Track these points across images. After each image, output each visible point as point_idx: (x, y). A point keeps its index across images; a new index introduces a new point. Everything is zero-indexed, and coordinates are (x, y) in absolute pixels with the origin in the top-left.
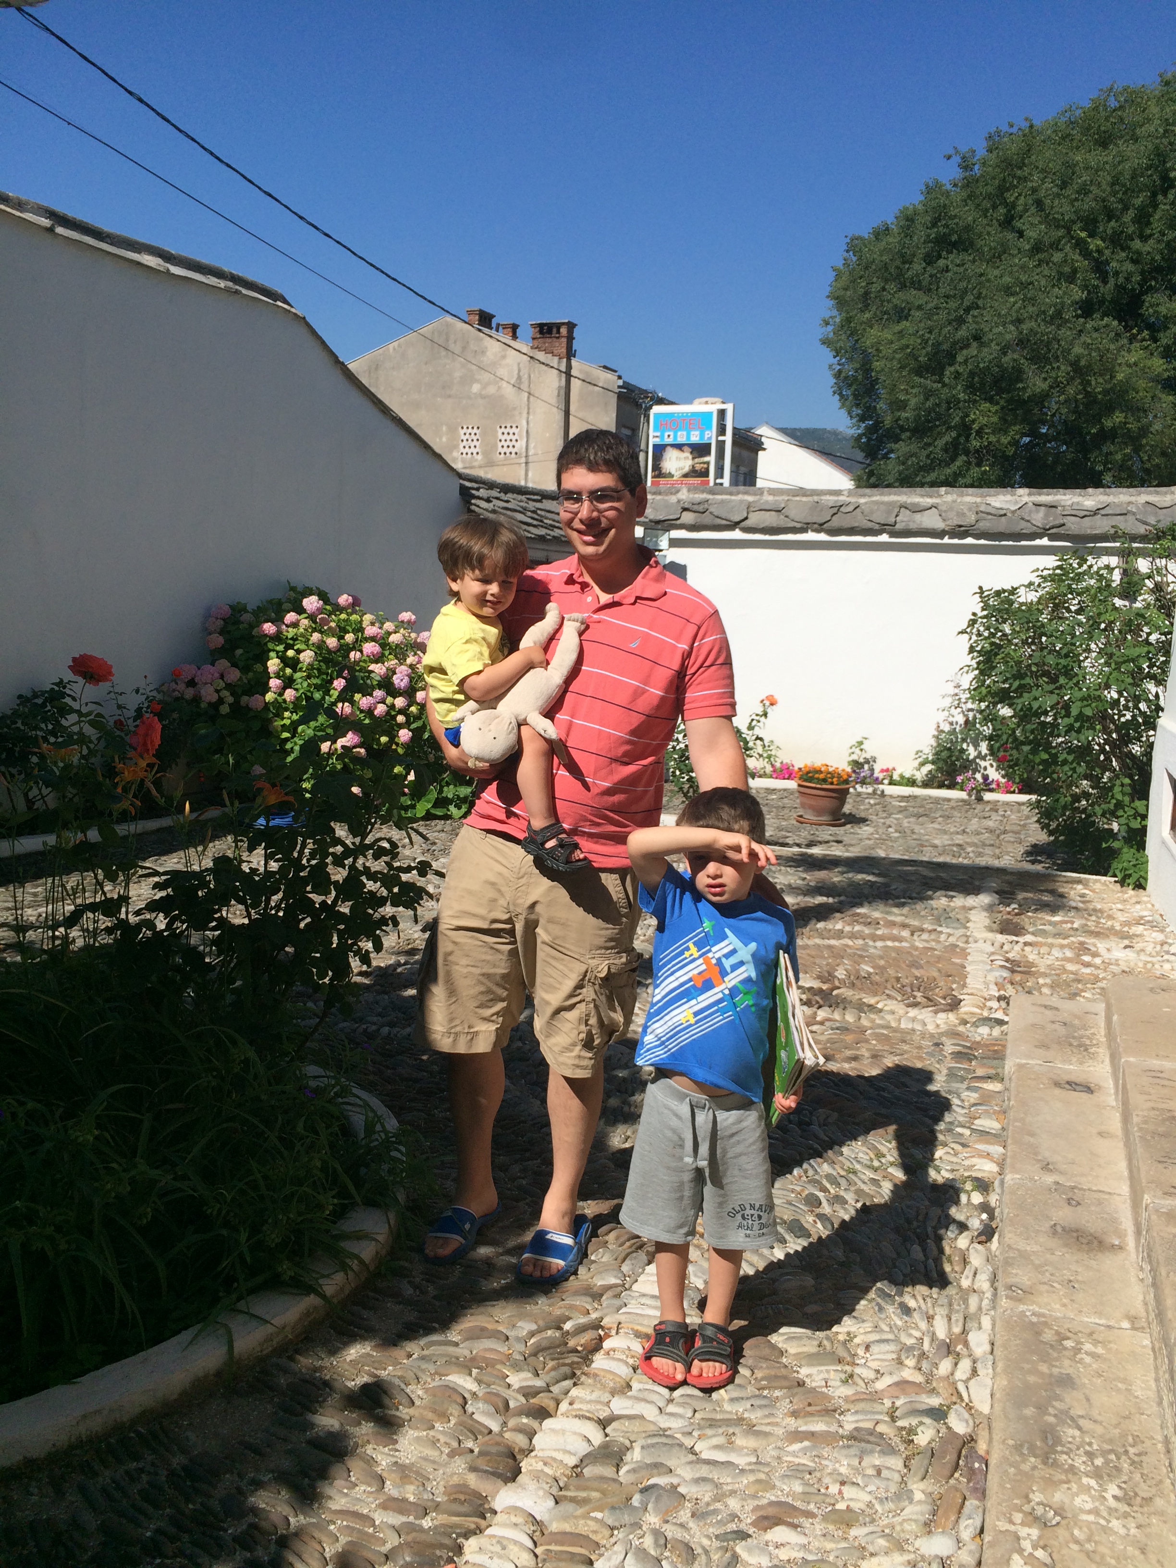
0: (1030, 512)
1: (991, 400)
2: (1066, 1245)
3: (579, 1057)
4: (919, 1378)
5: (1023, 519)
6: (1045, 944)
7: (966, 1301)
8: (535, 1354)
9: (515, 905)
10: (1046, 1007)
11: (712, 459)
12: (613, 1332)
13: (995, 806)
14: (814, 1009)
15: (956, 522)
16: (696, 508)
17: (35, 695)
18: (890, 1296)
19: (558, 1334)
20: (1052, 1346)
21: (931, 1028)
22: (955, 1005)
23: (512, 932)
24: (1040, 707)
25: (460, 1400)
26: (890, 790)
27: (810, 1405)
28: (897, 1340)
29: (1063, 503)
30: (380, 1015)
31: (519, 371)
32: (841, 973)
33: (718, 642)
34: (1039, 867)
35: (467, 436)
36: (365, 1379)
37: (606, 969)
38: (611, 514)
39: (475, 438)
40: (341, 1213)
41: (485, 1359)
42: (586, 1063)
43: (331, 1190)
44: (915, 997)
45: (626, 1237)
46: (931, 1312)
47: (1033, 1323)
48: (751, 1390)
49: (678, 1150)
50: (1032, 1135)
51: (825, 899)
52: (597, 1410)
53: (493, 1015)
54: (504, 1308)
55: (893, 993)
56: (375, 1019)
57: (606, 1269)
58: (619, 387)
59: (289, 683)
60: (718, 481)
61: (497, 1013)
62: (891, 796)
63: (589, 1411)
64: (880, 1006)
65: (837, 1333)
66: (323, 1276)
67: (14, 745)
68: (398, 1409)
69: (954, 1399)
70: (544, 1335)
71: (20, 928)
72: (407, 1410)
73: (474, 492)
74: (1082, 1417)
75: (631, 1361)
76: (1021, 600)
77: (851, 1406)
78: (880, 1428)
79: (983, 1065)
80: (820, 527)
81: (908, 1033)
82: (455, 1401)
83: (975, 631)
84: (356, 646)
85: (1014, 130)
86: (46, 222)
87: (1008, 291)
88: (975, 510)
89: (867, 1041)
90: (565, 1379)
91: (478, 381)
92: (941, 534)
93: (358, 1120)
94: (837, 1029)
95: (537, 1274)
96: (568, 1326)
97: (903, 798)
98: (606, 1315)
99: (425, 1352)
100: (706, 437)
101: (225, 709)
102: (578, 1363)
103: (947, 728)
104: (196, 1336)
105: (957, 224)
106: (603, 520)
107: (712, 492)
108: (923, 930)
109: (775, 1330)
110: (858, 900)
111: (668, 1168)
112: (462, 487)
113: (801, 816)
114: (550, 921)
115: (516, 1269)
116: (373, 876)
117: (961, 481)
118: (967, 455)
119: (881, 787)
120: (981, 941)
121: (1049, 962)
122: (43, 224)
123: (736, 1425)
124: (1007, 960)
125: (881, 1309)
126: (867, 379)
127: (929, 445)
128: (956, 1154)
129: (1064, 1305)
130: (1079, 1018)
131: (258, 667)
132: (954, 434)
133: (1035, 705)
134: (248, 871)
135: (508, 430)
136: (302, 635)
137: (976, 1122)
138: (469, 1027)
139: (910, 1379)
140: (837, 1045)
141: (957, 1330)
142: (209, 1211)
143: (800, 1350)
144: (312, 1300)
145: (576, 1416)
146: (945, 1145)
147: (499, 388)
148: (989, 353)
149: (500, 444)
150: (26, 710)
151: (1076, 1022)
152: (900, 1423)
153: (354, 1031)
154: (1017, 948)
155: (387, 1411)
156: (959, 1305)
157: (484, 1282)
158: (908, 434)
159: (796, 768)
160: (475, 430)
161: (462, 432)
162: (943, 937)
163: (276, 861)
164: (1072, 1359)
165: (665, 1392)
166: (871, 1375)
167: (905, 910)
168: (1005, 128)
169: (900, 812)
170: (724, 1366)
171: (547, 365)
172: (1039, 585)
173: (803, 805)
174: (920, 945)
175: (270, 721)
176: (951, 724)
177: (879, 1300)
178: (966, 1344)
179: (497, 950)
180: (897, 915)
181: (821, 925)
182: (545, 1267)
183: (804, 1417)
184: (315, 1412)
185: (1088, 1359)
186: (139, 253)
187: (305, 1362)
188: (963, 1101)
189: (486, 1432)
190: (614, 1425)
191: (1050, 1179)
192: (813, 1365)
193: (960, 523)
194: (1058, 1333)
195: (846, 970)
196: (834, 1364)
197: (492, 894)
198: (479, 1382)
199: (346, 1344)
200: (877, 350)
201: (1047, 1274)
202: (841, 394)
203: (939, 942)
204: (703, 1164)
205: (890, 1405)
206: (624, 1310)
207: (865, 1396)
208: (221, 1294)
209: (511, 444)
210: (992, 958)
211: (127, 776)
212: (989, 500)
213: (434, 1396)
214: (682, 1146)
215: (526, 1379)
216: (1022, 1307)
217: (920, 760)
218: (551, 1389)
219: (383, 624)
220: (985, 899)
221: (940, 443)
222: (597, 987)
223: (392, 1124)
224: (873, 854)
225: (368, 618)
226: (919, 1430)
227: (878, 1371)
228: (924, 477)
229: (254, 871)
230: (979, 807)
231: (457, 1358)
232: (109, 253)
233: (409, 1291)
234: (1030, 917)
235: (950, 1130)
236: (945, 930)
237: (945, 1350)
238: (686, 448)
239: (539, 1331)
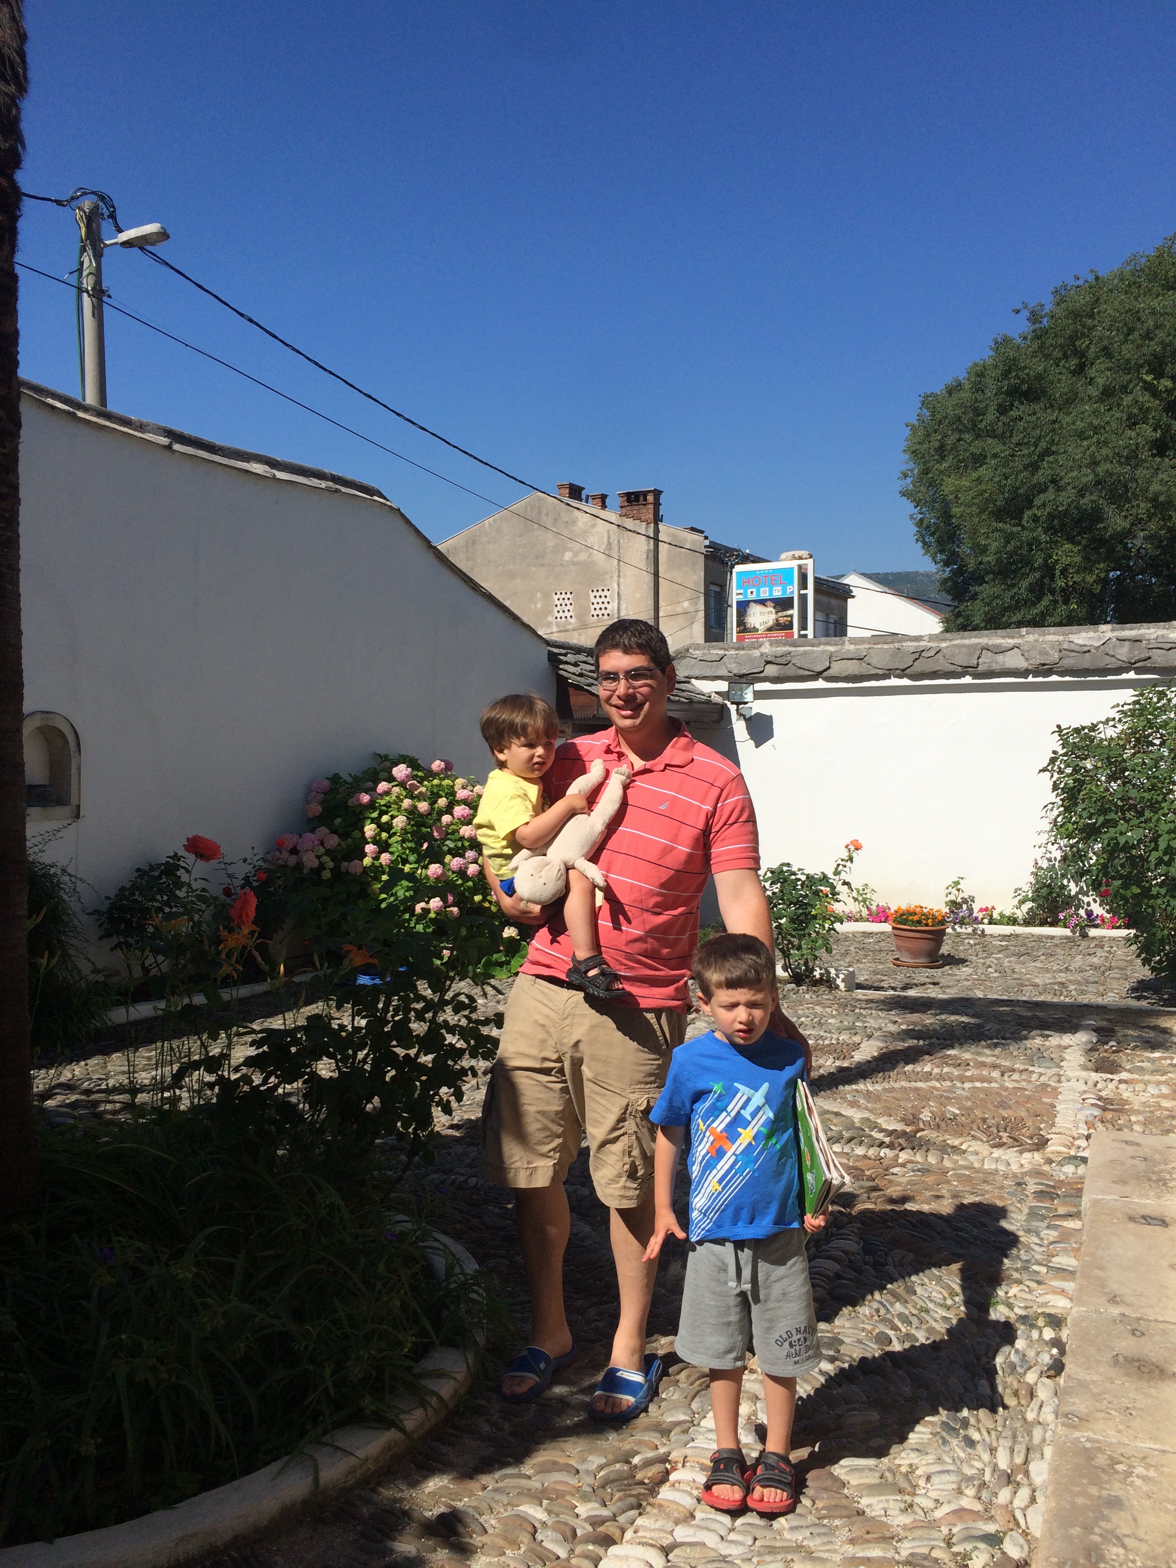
0: (1115, 647)
1: (1071, 540)
2: (1127, 1374)
3: (625, 1187)
4: (978, 1507)
5: (1107, 654)
6: (1141, 1081)
7: (1030, 1433)
8: (603, 1487)
9: (562, 1044)
10: (1127, 1142)
11: (795, 612)
12: (680, 1465)
13: (1100, 942)
14: (897, 1152)
15: (1039, 662)
16: (779, 660)
17: (152, 868)
18: (954, 1429)
19: (626, 1467)
20: (1103, 1470)
21: (1015, 1167)
22: (1041, 1144)
23: (561, 1071)
24: (1127, 842)
25: (530, 1529)
26: (990, 929)
27: (868, 1533)
28: (959, 1471)
29: (1147, 637)
30: (469, 1166)
31: (609, 538)
32: (926, 1115)
33: (741, 802)
34: (1144, 1004)
35: (561, 601)
36: (442, 1509)
37: (645, 1103)
38: (645, 690)
39: (568, 602)
40: (421, 1351)
41: (556, 1491)
42: (631, 1193)
43: (410, 1329)
44: (1001, 1138)
45: (697, 1375)
46: (995, 1444)
47: (1086, 1449)
48: (811, 1519)
49: (723, 1274)
50: (1101, 1268)
51: (915, 1041)
52: (661, 1538)
53: (550, 1151)
54: (575, 1443)
55: (978, 1134)
56: (463, 1171)
57: (675, 1407)
58: (706, 547)
59: (384, 847)
60: (802, 632)
61: (554, 1149)
62: (991, 935)
63: (652, 1539)
64: (963, 1147)
65: (900, 1465)
66: (404, 1412)
67: (133, 916)
68: (472, 1537)
69: (1011, 1526)
70: (612, 1468)
71: (133, 1090)
72: (479, 1538)
73: (561, 657)
74: (1128, 1536)
75: (695, 1493)
76: (1102, 736)
77: (908, 1534)
78: (935, 1554)
79: (1065, 1204)
80: (902, 673)
81: (991, 1173)
82: (525, 1530)
83: (1055, 768)
84: (449, 810)
85: (1080, 282)
86: (164, 441)
87: (1081, 435)
88: (1057, 648)
89: (948, 1182)
90: (632, 1509)
91: (570, 549)
92: (1025, 673)
93: (440, 1263)
94: (919, 1170)
95: (609, 1410)
96: (636, 1460)
97: (1004, 937)
98: (673, 1449)
99: (500, 1485)
100: (789, 591)
101: (326, 875)
102: (644, 1494)
103: (1045, 864)
104: (283, 1469)
105: (1028, 375)
106: (638, 695)
107: (794, 645)
108: (1014, 1070)
109: (837, 1462)
110: (948, 1042)
111: (714, 1293)
112: (550, 653)
113: (897, 959)
114: (593, 1058)
115: (588, 1407)
116: (452, 1030)
117: (1050, 620)
118: (1053, 594)
119: (981, 926)
120: (1074, 1080)
121: (1144, 1100)
122: (163, 443)
123: (794, 1552)
124: (1100, 1098)
125: (945, 1442)
126: (949, 525)
127: (1014, 585)
128: (1031, 1291)
129: (1119, 1432)
130: (1161, 1153)
131: (356, 834)
132: (1038, 575)
133: (1122, 840)
134: (336, 1027)
135: (600, 593)
136: (395, 803)
137: (1054, 1260)
138: (529, 1163)
139: (969, 1507)
140: (917, 1187)
141: (1019, 1460)
142: (297, 1347)
143: (862, 1481)
144: (392, 1435)
145: (639, 1543)
146: (1019, 1282)
147: (590, 554)
148: (1067, 497)
149: (593, 607)
150: (144, 883)
151: (1157, 1157)
152: (955, 1549)
153: (443, 1182)
154: (1111, 1086)
155: (461, 1539)
156: (1023, 1437)
157: (558, 1420)
158: (991, 576)
159: (892, 911)
160: (569, 595)
161: (556, 597)
162: (1034, 1077)
163: (363, 1017)
164: (1123, 1482)
165: (726, 1519)
166: (931, 1504)
167: (998, 1051)
168: (1071, 282)
169: (1000, 952)
170: (785, 1494)
171: (634, 532)
172: (1120, 720)
173: (899, 948)
174: (1009, 1085)
175: (369, 884)
176: (1049, 860)
177: (944, 1434)
178: (1027, 1473)
179: (550, 1089)
180: (988, 1056)
181: (909, 1068)
182: (616, 1403)
183: (861, 1544)
184: (394, 1540)
185: (1138, 1482)
186: (248, 462)
187: (387, 1493)
188: (1042, 1239)
189: (554, 1558)
190: (676, 1551)
191: (1115, 1311)
192: (874, 1495)
193: (1042, 662)
194: (1110, 1458)
195: (931, 1112)
196: (895, 1494)
197: (542, 1035)
198: (549, 1512)
199: (426, 1478)
200: (956, 497)
201: (1105, 1402)
202: (925, 543)
203: (1030, 1082)
204: (747, 1287)
205: (947, 1532)
206: (691, 1444)
207: (922, 1524)
208: (308, 1427)
209: (603, 606)
210: (1083, 1097)
211: (231, 943)
212: (1072, 637)
213: (506, 1525)
214: (725, 1270)
215: (592, 1509)
216: (1077, 1434)
217: (1019, 898)
218: (618, 1518)
219: (474, 787)
220: (1082, 1038)
221: (1025, 584)
222: (638, 1120)
223: (471, 1266)
224: (971, 994)
225: (460, 781)
226: (973, 1555)
227: (937, 1501)
228: (1010, 617)
229: (342, 1027)
230: (1084, 944)
231: (529, 1490)
232: (221, 464)
233: (486, 1428)
234: (1128, 1055)
235: (1026, 1268)
236: (1037, 1070)
237: (1004, 1480)
238: (769, 603)
239: (607, 1465)
